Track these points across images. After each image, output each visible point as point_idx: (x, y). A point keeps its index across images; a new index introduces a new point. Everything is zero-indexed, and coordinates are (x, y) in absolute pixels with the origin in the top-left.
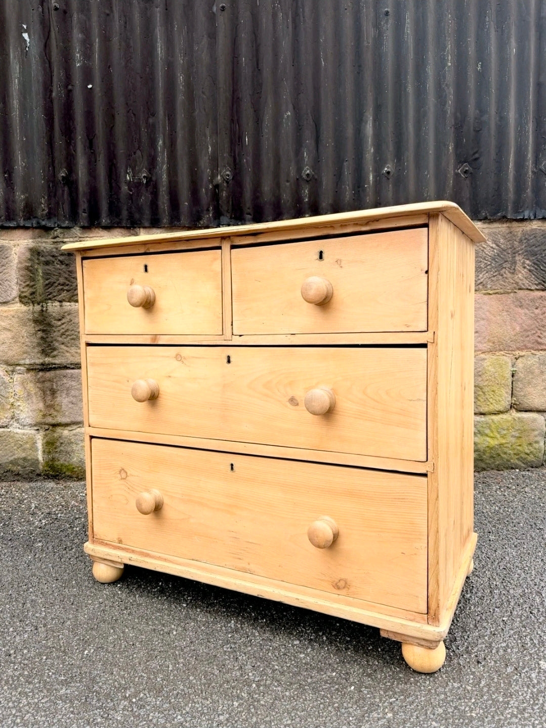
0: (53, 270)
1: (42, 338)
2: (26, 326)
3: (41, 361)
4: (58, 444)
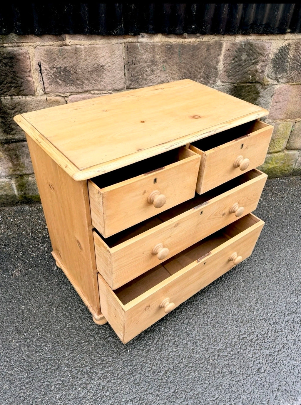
1: (2, 122)
3: (5, 138)
4: (27, 185)
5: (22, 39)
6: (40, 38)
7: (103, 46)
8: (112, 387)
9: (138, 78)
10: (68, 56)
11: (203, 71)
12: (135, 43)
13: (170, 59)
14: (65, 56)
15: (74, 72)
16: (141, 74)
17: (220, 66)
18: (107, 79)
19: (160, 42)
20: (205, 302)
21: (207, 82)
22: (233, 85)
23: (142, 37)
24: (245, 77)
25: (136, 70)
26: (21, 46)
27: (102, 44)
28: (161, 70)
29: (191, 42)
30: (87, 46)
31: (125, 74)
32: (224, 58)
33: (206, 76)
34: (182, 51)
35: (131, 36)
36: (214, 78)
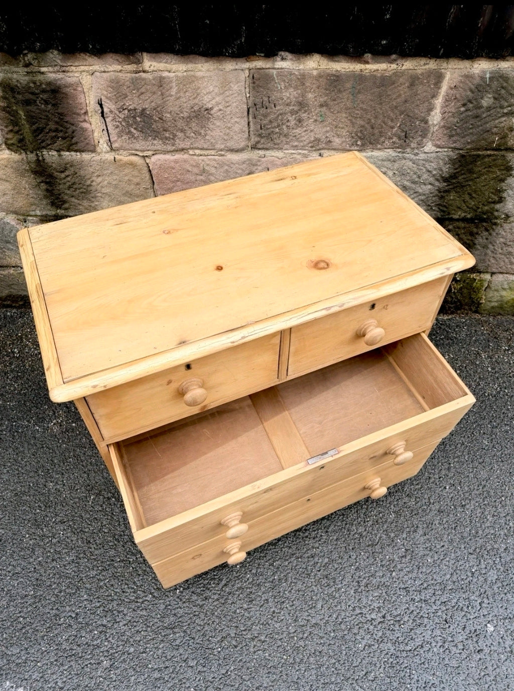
0: (38, 111)
1: (47, 190)
2: (26, 177)
3: (54, 213)
5: (69, 59)
6: (99, 58)
7: (208, 74)
8: (139, 641)
9: (273, 132)
10: (147, 90)
11: (398, 125)
12: (268, 70)
13: (335, 100)
14: (143, 90)
15: (159, 118)
16: (279, 126)
17: (433, 117)
18: (216, 131)
19: (317, 69)
20: (318, 536)
21: (404, 144)
22: (457, 152)
23: (283, 59)
24: (484, 139)
25: (269, 118)
26: (68, 72)
27: (208, 70)
28: (316, 121)
29: (378, 70)
30: (180, 74)
31: (249, 123)
32: (445, 102)
33: (404, 134)
34: (358, 88)
35: (261, 58)
36: (420, 139)
